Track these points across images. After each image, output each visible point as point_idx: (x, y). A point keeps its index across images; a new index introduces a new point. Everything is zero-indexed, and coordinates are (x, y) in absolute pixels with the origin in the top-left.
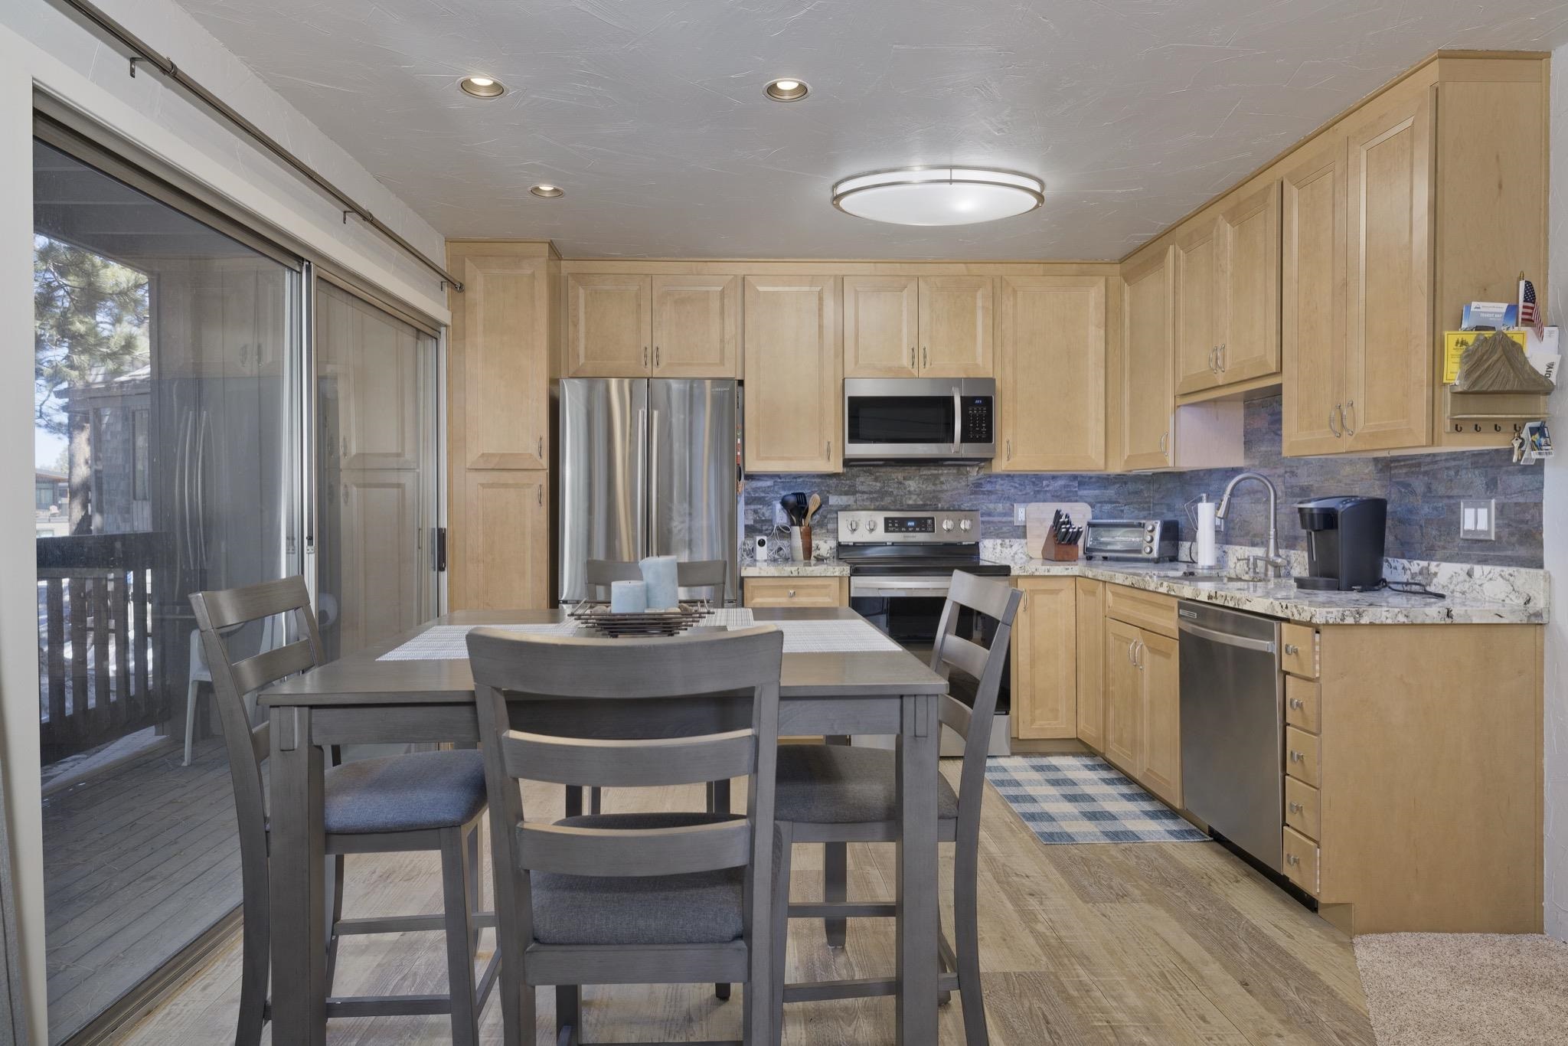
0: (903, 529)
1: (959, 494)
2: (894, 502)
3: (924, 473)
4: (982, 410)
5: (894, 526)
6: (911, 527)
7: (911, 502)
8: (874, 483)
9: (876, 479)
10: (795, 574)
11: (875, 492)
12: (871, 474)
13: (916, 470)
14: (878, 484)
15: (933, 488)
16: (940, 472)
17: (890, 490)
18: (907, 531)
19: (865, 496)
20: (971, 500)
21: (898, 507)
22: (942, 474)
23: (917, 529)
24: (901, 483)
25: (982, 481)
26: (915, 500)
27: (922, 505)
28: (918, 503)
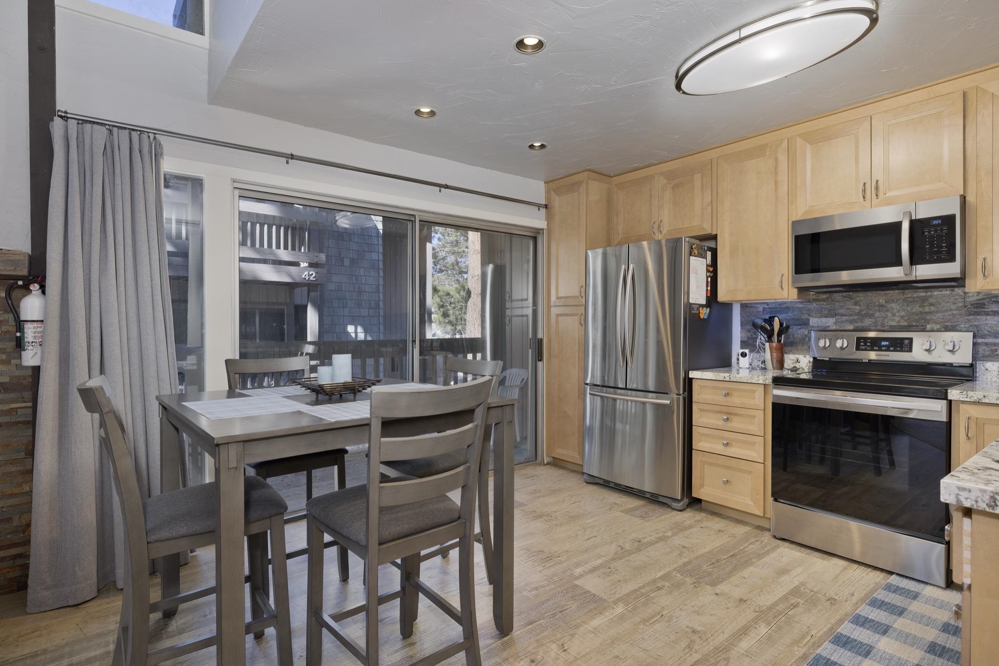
0: (875, 348)
1: (953, 315)
2: (876, 323)
3: (909, 296)
4: (942, 230)
5: (865, 345)
6: (884, 346)
7: (894, 324)
8: (854, 307)
9: (856, 304)
10: (727, 379)
11: (855, 314)
12: (850, 298)
13: (899, 293)
14: (858, 307)
15: (921, 309)
16: (929, 294)
17: (871, 312)
18: (880, 350)
19: (845, 318)
20: (969, 320)
21: (879, 328)
22: (931, 296)
23: (892, 349)
24: (882, 306)
25: (985, 301)
26: (899, 322)
27: (906, 326)
28: (902, 324)
